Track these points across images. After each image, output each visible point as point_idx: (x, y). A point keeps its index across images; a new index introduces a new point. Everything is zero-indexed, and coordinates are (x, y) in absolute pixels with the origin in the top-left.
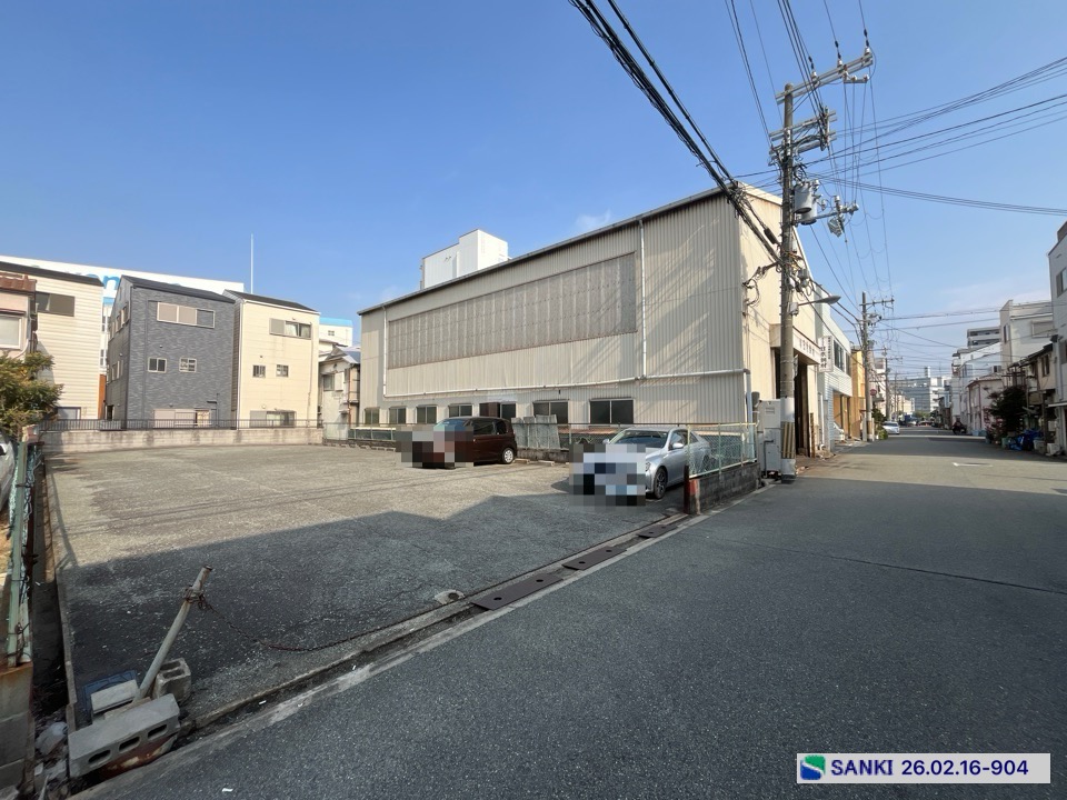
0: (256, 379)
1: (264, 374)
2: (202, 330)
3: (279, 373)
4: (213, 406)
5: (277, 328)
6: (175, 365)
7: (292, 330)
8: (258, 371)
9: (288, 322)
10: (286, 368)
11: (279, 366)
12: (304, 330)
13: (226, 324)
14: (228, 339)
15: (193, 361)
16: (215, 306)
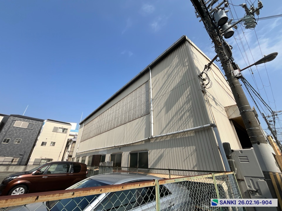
0: (42, 146)
1: (45, 145)
2: (28, 130)
3: (51, 145)
4: (21, 156)
5: (55, 130)
6: (13, 141)
7: (61, 130)
8: (43, 144)
9: (60, 128)
10: (54, 143)
11: (52, 142)
12: (65, 131)
13: (38, 128)
14: (37, 133)
15: (20, 140)
16: (36, 122)
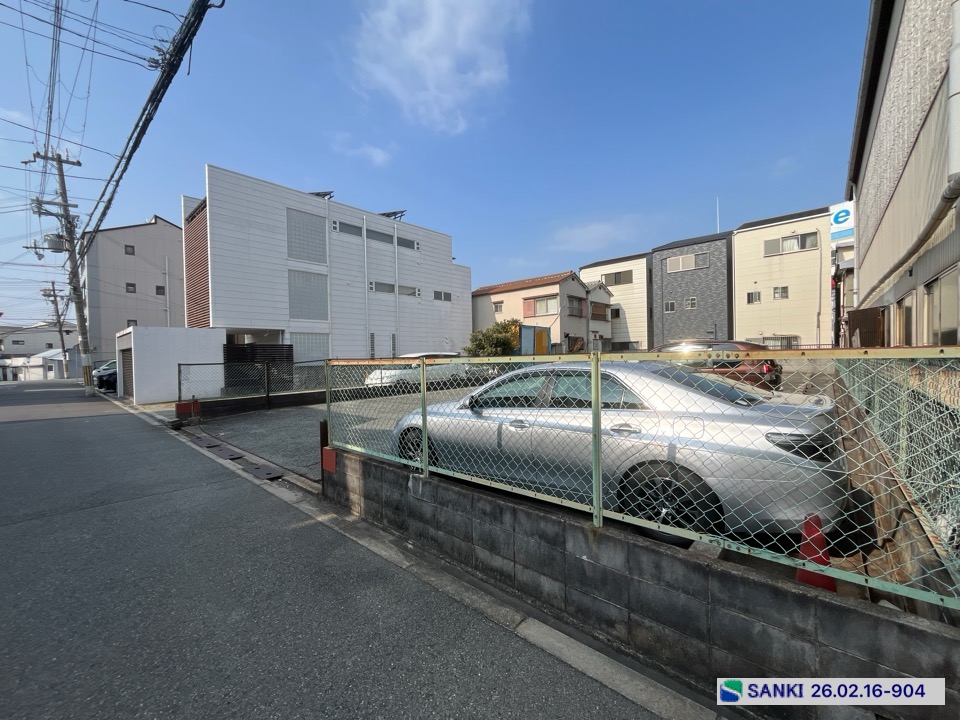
0: (751, 306)
1: (759, 299)
2: (700, 272)
3: (777, 295)
4: (712, 336)
5: (772, 249)
6: (681, 305)
7: (794, 244)
8: (752, 298)
9: (785, 239)
10: (785, 290)
11: (775, 289)
12: (809, 241)
13: (720, 260)
14: (722, 273)
15: (694, 299)
16: (709, 247)
